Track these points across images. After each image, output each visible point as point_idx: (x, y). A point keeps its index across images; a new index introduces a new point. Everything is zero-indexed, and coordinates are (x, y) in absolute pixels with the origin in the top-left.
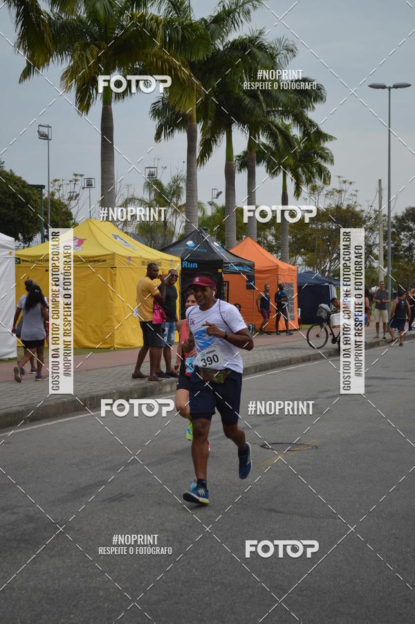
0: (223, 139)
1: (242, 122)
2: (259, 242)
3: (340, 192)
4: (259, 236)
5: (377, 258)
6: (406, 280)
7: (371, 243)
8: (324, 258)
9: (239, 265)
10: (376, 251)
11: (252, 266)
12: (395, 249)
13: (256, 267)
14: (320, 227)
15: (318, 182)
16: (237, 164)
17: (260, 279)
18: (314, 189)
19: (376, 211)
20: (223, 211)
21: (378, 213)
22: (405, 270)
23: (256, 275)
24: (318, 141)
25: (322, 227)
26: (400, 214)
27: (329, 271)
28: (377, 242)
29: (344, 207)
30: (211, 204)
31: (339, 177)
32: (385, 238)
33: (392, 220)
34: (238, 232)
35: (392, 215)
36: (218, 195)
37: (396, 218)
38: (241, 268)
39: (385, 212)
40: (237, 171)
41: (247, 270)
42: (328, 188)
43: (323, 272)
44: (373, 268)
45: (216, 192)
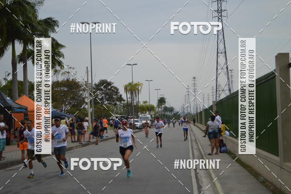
0: (10, 47)
1: (20, 39)
2: (30, 97)
3: (68, 72)
4: (29, 94)
5: (87, 104)
6: (101, 114)
7: (84, 97)
8: (62, 104)
9: (20, 108)
10: (86, 100)
11: (26, 109)
12: (95, 100)
13: (28, 110)
14: (59, 89)
15: (58, 68)
16: (18, 60)
17: (30, 115)
18: (56, 71)
19: (86, 82)
20: (11, 83)
21: (87, 83)
22: (100, 109)
23: (29, 113)
24: (57, 48)
25: (61, 89)
26: (97, 83)
27: (64, 110)
28: (87, 96)
29: (71, 80)
30: (5, 79)
31: (68, 66)
32: (90, 94)
33: (93, 86)
34: (19, 93)
35: (93, 84)
36: (9, 75)
37: (95, 84)
38: (21, 110)
39: (90, 82)
40: (18, 63)
41: (24, 111)
42: (63, 71)
43: (62, 111)
44: (85, 108)
45: (8, 73)
